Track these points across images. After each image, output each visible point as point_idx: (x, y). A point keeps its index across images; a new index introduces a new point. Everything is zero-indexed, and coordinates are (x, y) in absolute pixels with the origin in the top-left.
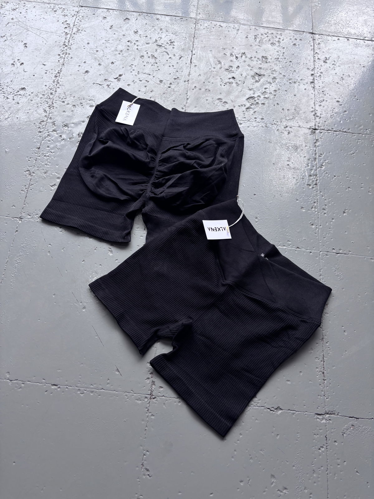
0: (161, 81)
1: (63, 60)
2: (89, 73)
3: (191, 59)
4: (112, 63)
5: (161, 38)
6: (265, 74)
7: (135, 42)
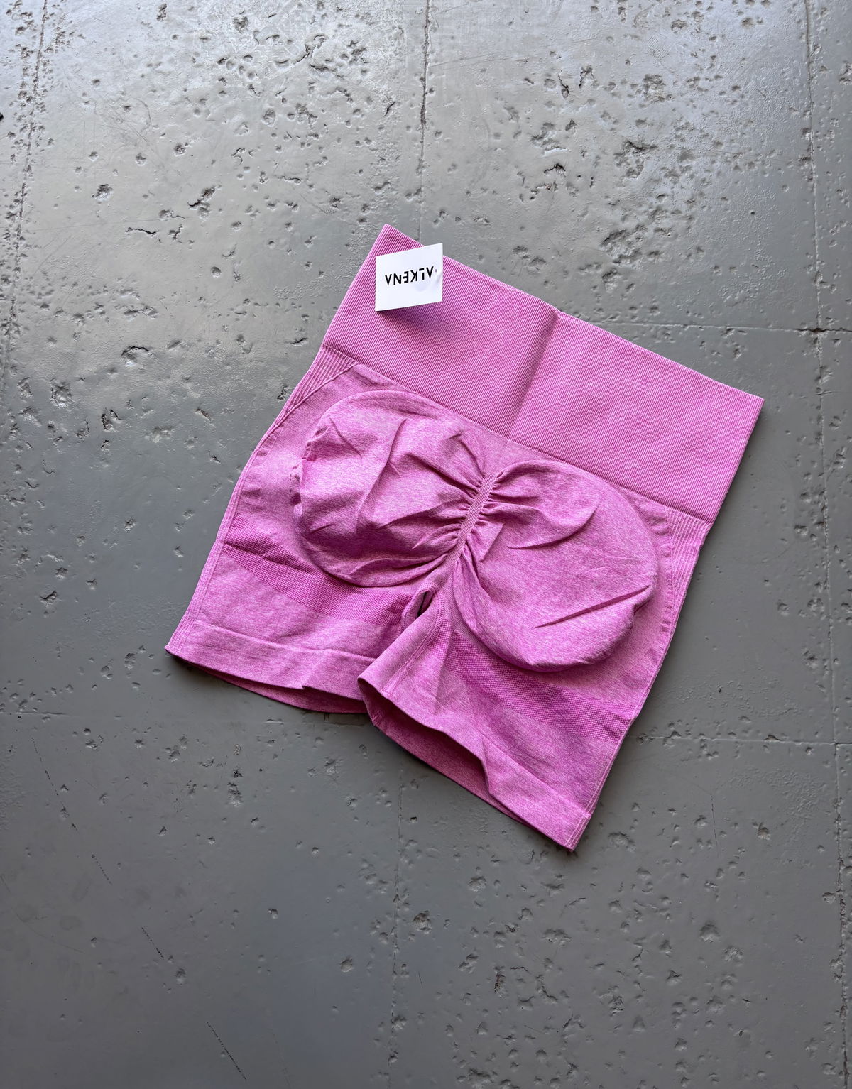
0: (336, 200)
1: (25, 149)
2: (111, 192)
3: (423, 108)
4: (179, 148)
5: (323, 38)
6: (657, 142)
7: (243, 62)
